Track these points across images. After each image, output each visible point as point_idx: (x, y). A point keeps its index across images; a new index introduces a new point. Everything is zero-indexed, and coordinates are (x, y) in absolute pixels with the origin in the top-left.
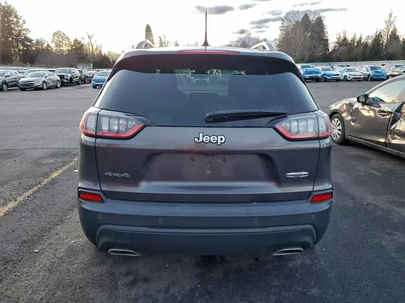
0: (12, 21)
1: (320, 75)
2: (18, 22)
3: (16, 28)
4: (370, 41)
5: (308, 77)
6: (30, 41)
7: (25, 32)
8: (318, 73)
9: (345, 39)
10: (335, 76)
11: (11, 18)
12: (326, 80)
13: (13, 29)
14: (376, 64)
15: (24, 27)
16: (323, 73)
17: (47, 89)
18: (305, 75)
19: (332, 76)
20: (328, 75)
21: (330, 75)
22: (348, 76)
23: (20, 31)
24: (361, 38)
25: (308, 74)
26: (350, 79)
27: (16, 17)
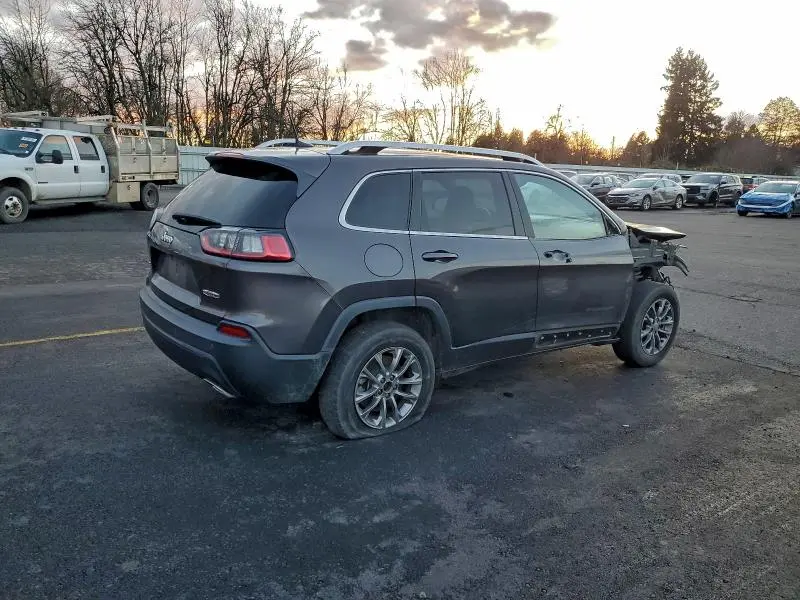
0: (695, 85)
2: (704, 87)
3: (698, 99)
6: (717, 120)
7: (711, 105)
11: (692, 82)
13: (690, 100)
15: (712, 97)
17: (650, 209)
23: (703, 104)
27: (703, 77)
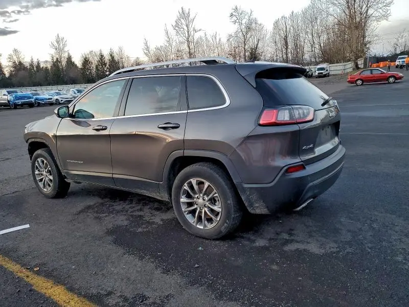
1: (33, 100)
4: (49, 66)
5: (20, 103)
8: (30, 98)
9: (20, 63)
10: (49, 100)
12: (39, 105)
14: (79, 87)
16: (35, 97)
18: (16, 101)
19: (45, 101)
20: (40, 100)
21: (43, 99)
22: (60, 99)
24: (38, 64)
25: (18, 99)
26: (62, 102)
